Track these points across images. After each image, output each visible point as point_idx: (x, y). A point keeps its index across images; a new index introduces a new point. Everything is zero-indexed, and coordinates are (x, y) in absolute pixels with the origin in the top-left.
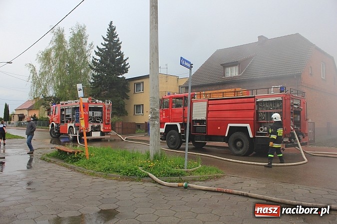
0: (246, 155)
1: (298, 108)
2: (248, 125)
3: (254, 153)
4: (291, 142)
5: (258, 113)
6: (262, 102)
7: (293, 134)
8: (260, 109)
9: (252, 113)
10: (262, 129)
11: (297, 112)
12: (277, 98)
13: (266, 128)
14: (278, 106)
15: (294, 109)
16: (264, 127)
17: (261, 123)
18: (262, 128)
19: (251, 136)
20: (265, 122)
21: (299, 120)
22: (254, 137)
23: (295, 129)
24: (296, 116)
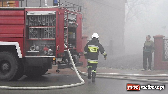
0: (14, 80)
1: (73, 24)
2: (16, 44)
3: (24, 76)
4: (66, 63)
5: (28, 29)
6: (33, 16)
7: (67, 53)
8: (31, 24)
9: (21, 29)
10: (33, 48)
11: (72, 29)
12: (50, 12)
13: (38, 47)
14: (51, 21)
15: (68, 25)
16: (36, 45)
17: (32, 41)
18: (34, 46)
19: (20, 56)
20: (37, 40)
21: (74, 38)
22: (24, 58)
23: (69, 47)
24: (71, 33)
